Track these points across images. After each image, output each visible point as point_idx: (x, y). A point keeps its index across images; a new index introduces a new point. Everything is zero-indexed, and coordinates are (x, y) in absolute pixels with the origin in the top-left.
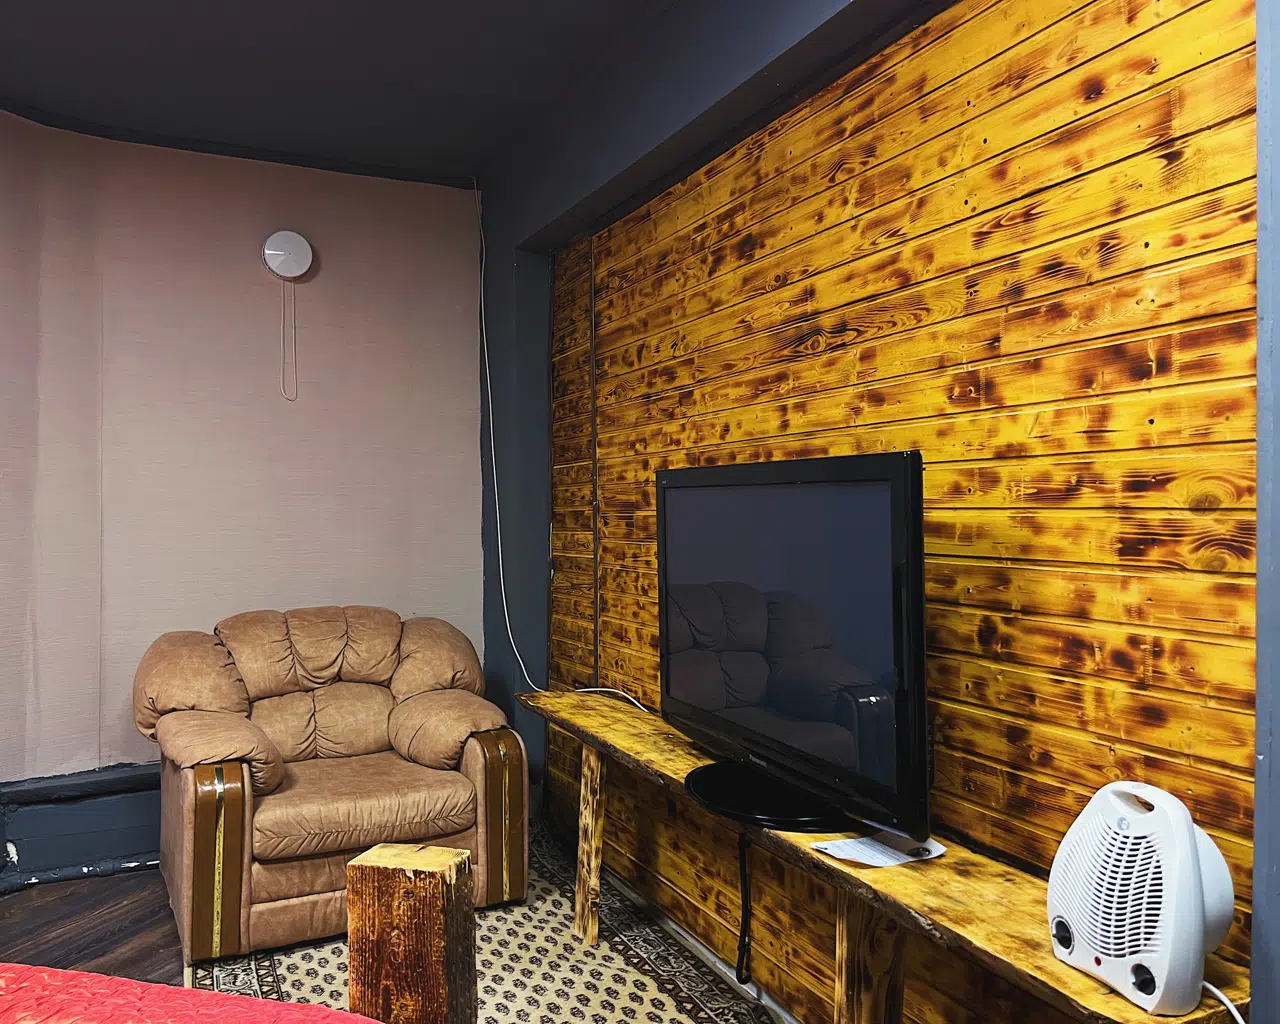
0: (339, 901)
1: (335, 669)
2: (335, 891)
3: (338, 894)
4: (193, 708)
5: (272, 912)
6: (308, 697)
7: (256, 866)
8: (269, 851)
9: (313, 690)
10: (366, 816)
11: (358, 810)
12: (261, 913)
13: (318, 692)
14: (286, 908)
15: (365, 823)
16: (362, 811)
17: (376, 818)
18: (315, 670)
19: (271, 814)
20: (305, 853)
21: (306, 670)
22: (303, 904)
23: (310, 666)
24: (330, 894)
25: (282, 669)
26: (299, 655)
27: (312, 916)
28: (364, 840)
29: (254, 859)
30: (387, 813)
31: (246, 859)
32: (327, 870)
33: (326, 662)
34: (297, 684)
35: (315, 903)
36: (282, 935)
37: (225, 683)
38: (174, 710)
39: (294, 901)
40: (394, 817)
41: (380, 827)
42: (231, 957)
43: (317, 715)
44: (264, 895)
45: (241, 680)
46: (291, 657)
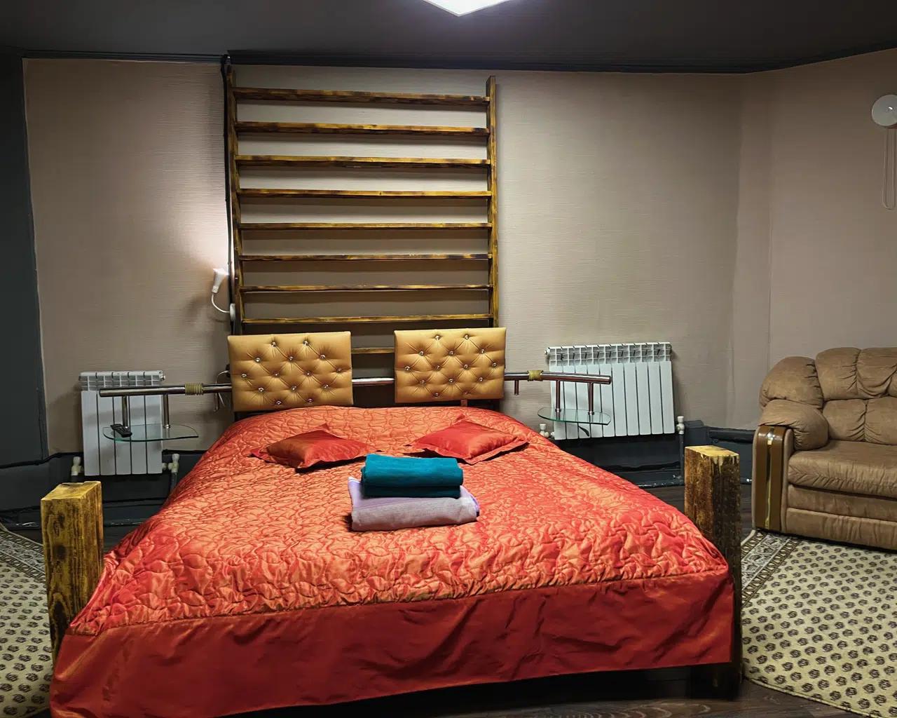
0: (841, 522)
1: (884, 388)
2: (839, 515)
3: (841, 517)
4: (785, 399)
5: (799, 514)
6: (863, 404)
7: (791, 487)
8: (796, 479)
9: (868, 399)
10: (859, 474)
11: (854, 470)
12: (793, 514)
13: (871, 401)
14: (806, 515)
15: (858, 479)
16: (856, 472)
17: (866, 477)
18: (870, 387)
19: (799, 461)
20: (818, 486)
21: (863, 385)
22: (817, 516)
23: (866, 383)
24: (836, 516)
25: (846, 384)
26: (860, 376)
27: (823, 526)
28: (857, 489)
29: (790, 483)
30: (874, 476)
31: (785, 481)
32: (834, 501)
33: (878, 382)
34: (856, 394)
35: (825, 519)
36: (805, 530)
37: (806, 387)
38: (775, 398)
39: (812, 513)
40: (879, 479)
41: (868, 483)
42: (776, 532)
43: (867, 414)
44: (795, 504)
45: (820, 387)
46: (855, 377)
